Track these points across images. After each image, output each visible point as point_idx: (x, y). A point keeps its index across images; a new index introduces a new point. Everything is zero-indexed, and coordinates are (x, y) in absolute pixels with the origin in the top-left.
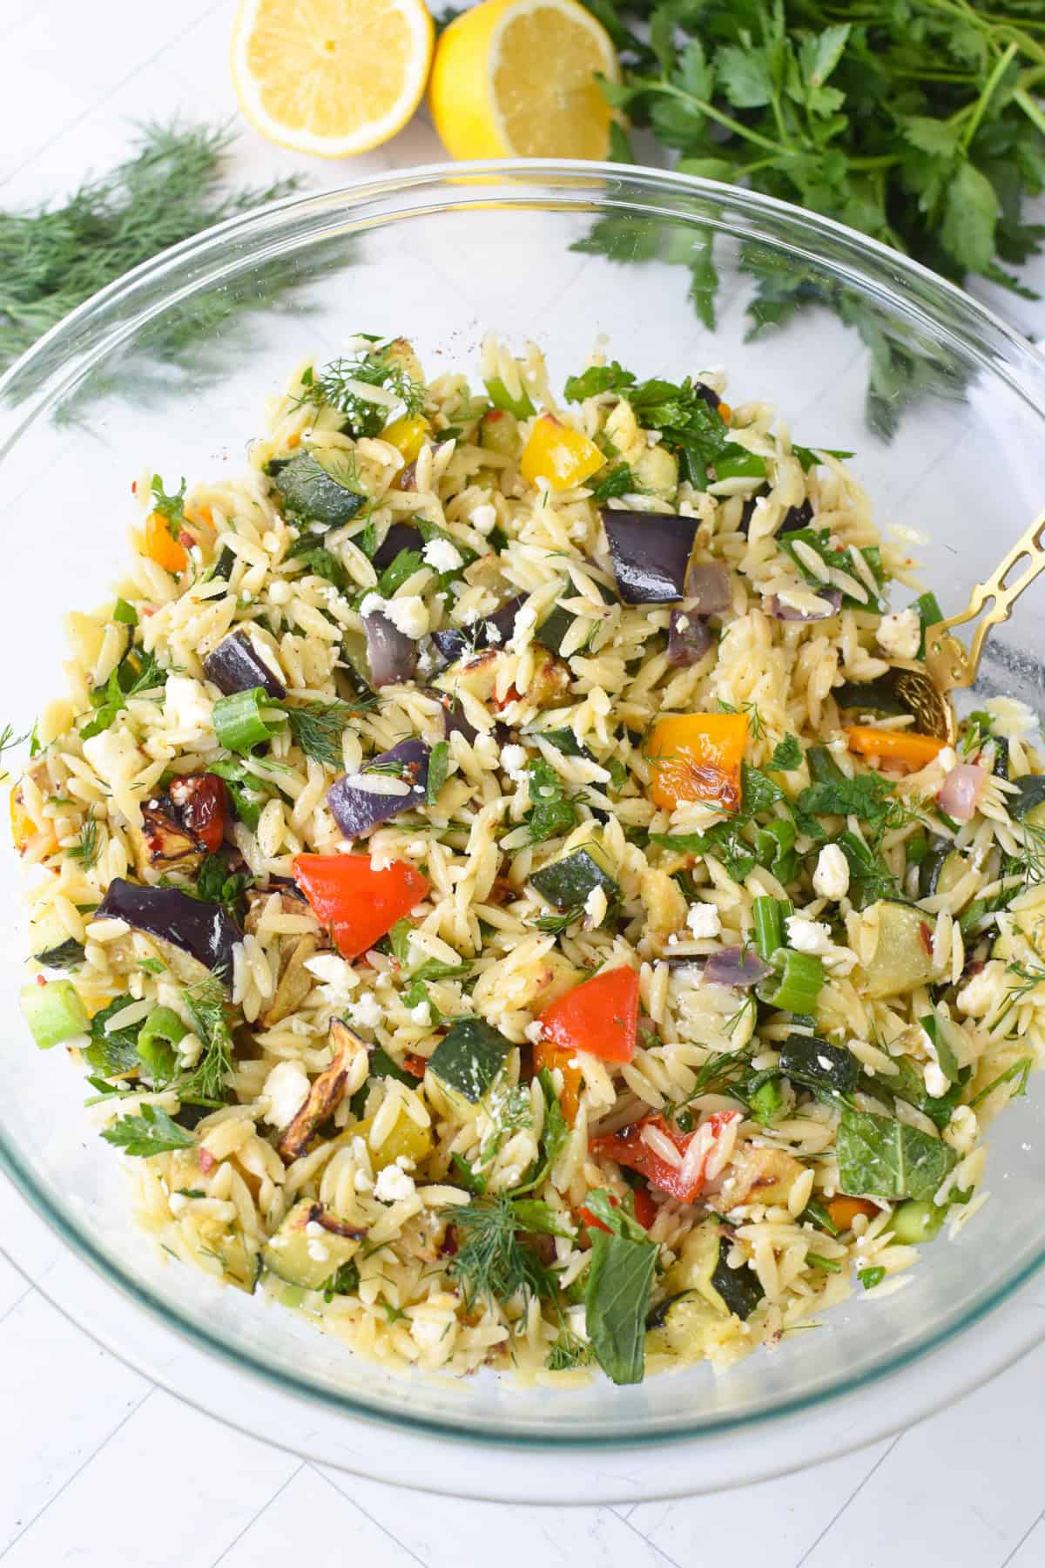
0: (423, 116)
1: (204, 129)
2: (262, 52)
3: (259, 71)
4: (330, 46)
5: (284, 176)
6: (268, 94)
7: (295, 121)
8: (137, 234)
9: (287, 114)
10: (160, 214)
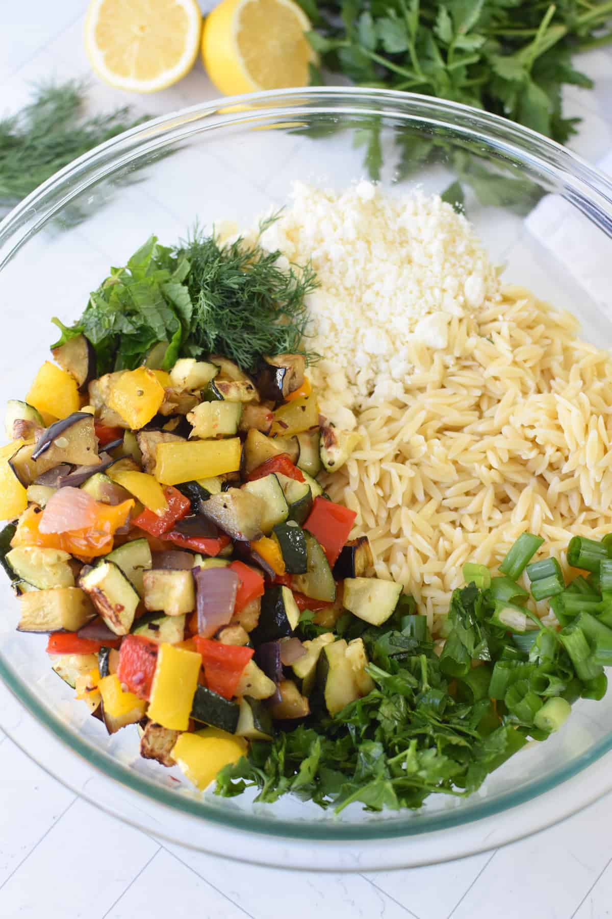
0: (199, 66)
1: (72, 82)
2: (103, 35)
3: (101, 45)
4: (142, 28)
5: (121, 105)
6: (108, 59)
7: (124, 73)
8: (36, 143)
9: (120, 69)
10: (49, 131)
